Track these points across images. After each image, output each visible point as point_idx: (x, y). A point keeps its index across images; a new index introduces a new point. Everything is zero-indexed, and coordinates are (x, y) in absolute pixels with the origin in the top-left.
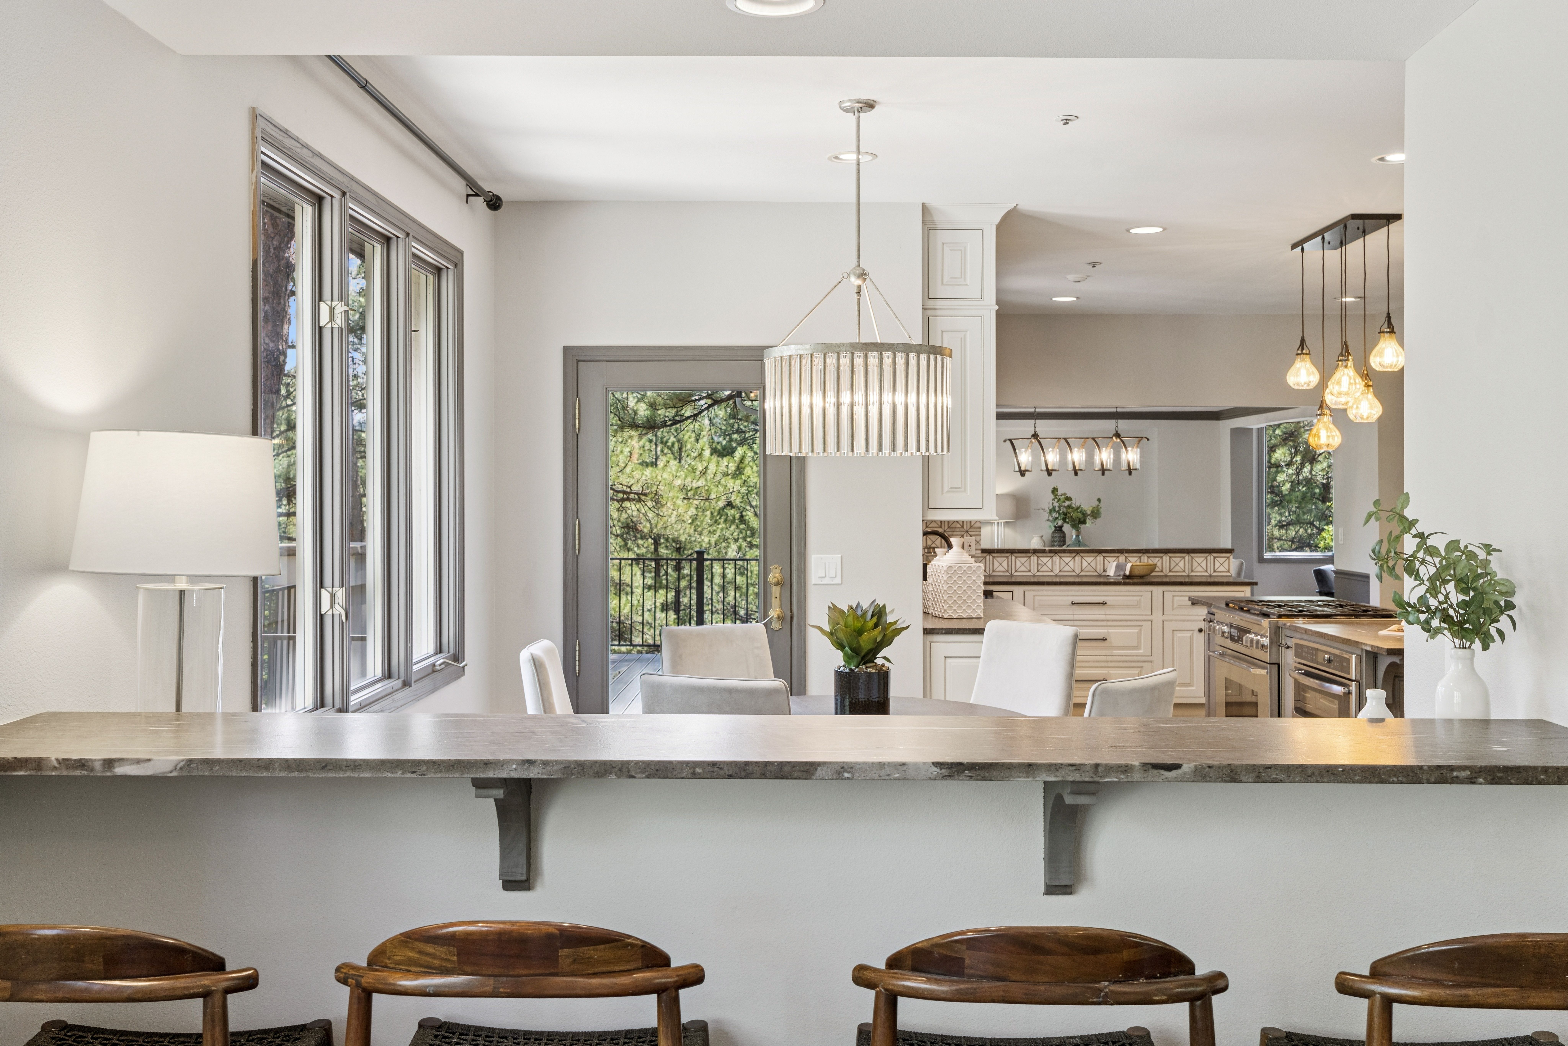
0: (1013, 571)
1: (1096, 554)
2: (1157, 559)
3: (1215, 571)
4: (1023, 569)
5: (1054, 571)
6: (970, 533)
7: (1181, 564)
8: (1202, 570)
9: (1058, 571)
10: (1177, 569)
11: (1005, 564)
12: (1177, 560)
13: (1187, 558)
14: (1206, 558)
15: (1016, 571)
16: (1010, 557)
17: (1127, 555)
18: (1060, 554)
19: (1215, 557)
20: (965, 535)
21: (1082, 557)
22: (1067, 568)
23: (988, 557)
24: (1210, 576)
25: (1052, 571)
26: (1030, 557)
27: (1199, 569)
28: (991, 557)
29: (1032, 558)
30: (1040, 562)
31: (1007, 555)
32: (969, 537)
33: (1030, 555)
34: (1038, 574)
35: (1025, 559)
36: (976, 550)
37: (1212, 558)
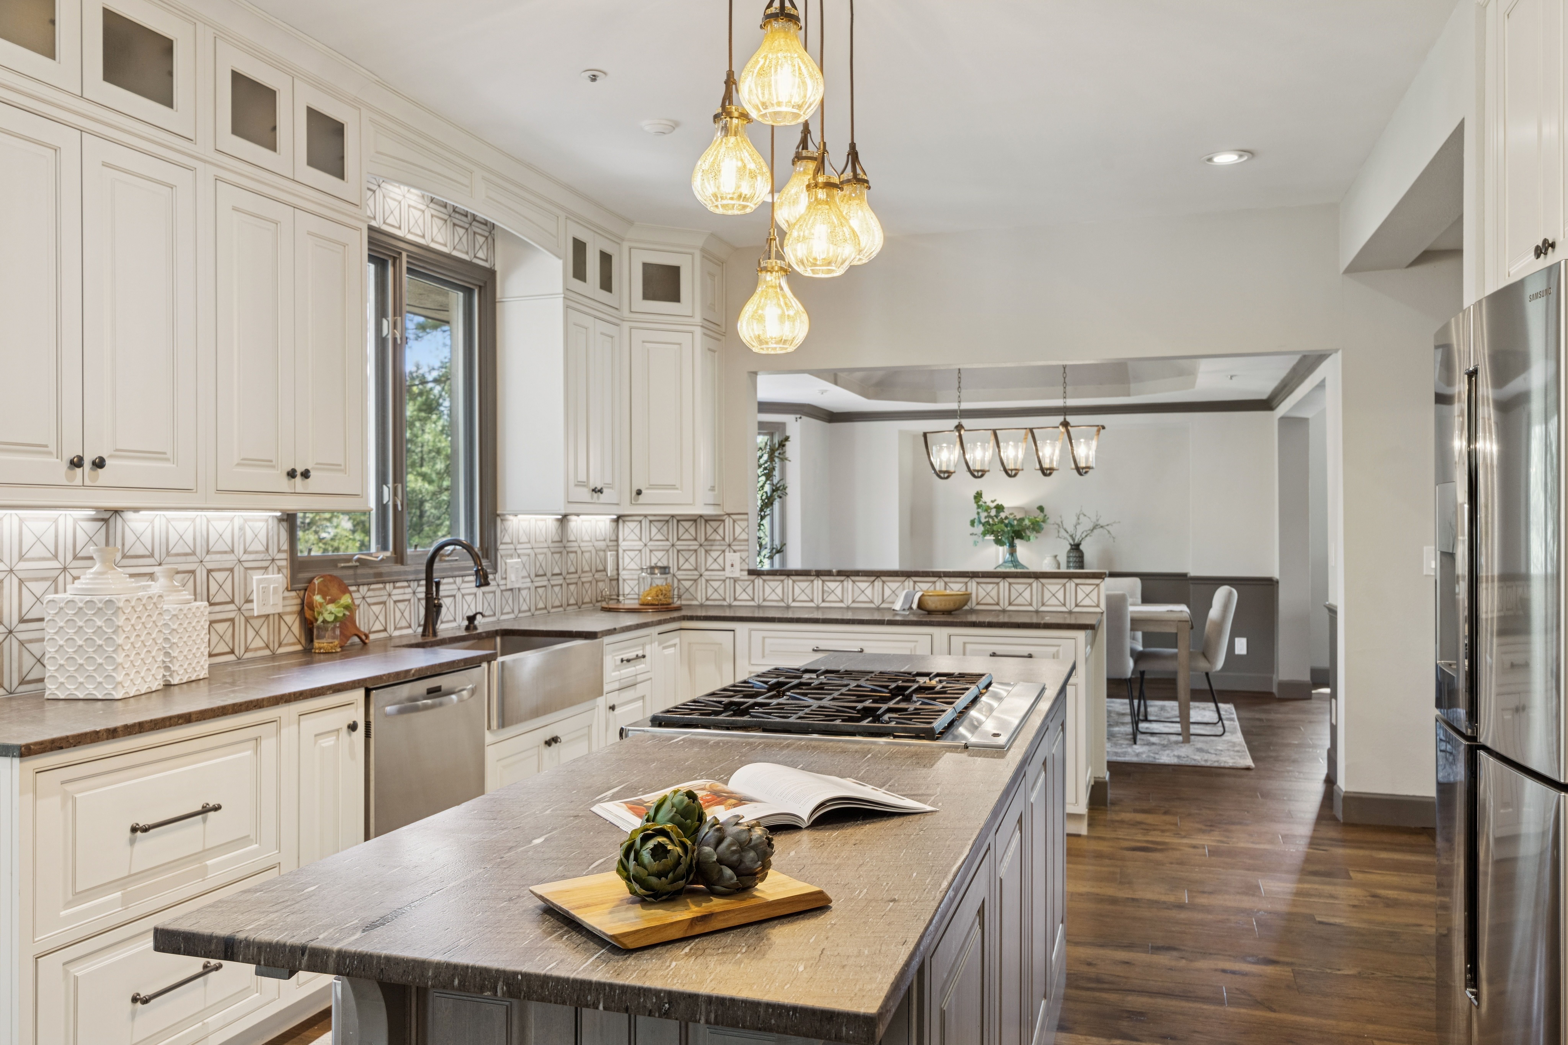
0: (790, 600)
1: (904, 578)
2: (991, 586)
3: (1077, 605)
4: (803, 597)
5: (845, 601)
6: (735, 548)
7: (1027, 595)
8: (1058, 603)
9: (850, 601)
10: (1020, 600)
11: (779, 591)
12: (1020, 588)
13: (1034, 585)
14: (1064, 585)
15: (794, 601)
16: (786, 581)
17: (947, 579)
18: (853, 578)
19: (1077, 585)
20: (727, 550)
21: (884, 582)
22: (862, 598)
23: (756, 581)
24: (1070, 612)
25: (842, 601)
26: (812, 581)
27: (1053, 601)
28: (761, 581)
29: (815, 582)
30: (826, 588)
31: (782, 578)
32: (732, 554)
33: (812, 578)
34: (824, 605)
35: (806, 584)
36: (742, 570)
37: (1073, 585)
